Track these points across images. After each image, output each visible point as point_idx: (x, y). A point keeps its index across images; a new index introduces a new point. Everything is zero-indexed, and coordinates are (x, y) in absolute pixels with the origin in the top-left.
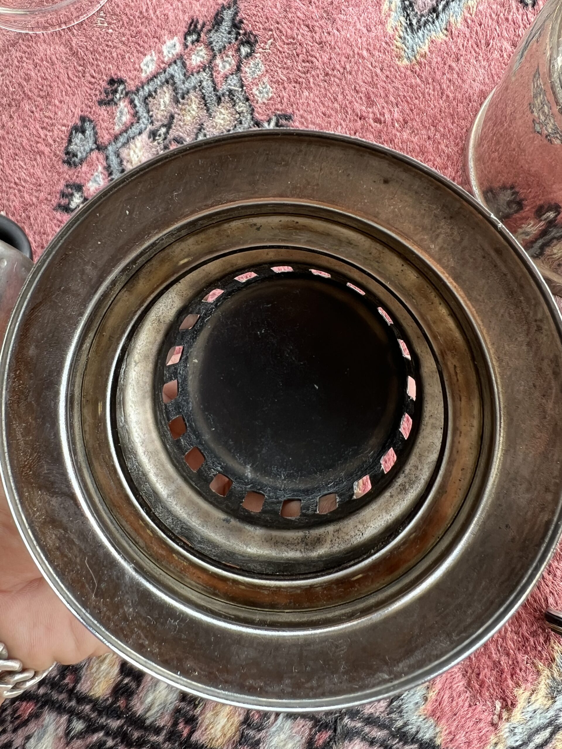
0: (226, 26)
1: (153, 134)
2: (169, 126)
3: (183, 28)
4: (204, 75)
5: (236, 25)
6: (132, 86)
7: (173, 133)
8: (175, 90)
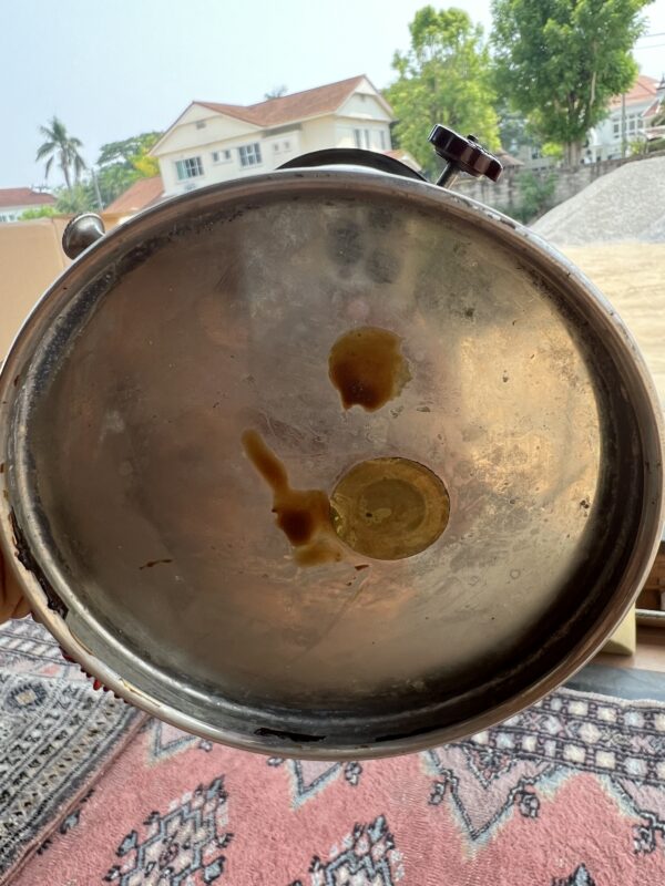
0: (215, 788)
1: (165, 841)
2: (173, 837)
3: (195, 787)
4: (199, 812)
5: (220, 788)
6: (162, 815)
7: (175, 841)
8: (182, 818)
